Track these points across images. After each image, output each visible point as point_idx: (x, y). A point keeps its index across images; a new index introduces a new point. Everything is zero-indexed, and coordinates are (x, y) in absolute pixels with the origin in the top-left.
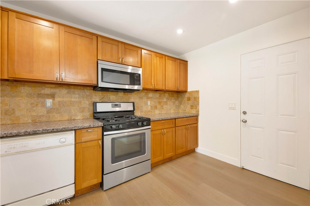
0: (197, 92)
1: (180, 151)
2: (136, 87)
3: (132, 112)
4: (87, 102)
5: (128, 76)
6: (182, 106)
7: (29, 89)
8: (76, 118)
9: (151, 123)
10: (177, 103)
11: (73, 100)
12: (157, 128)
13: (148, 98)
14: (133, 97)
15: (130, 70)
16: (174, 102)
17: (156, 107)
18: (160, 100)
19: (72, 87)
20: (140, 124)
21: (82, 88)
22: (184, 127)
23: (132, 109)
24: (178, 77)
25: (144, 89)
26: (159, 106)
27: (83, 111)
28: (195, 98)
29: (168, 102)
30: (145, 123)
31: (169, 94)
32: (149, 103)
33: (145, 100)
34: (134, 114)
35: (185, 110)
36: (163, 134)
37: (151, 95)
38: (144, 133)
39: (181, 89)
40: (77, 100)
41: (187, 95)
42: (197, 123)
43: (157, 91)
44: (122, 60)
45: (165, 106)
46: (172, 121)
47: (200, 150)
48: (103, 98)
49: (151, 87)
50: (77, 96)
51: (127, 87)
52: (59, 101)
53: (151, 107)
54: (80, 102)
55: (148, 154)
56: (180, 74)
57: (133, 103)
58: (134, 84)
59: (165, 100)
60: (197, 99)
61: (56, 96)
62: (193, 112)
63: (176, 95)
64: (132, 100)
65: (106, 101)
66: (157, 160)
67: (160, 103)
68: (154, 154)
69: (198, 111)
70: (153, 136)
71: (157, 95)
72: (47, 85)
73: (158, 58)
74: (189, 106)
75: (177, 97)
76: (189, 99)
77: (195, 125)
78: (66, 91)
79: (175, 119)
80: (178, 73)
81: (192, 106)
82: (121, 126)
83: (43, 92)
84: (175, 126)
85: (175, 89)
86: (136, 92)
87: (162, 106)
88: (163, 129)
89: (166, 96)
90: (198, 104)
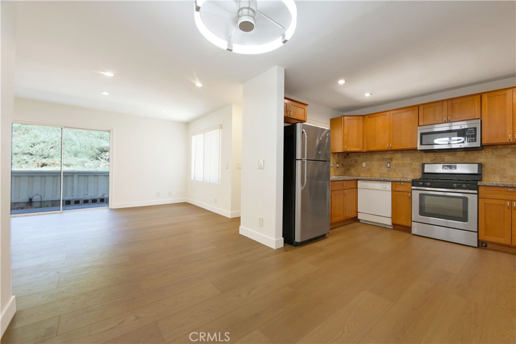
3: (477, 175)
4: (418, 164)
7: (378, 155)
8: (408, 177)
11: (405, 162)
19: (405, 151)
21: (413, 151)
23: (477, 172)
27: (414, 172)
40: (409, 162)
48: (435, 159)
50: (409, 158)
51: (453, 146)
52: (395, 164)
54: (411, 164)
57: (481, 164)
61: (393, 160)
64: (478, 161)
65: (438, 162)
72: (388, 152)
78: (401, 155)
83: (385, 157)
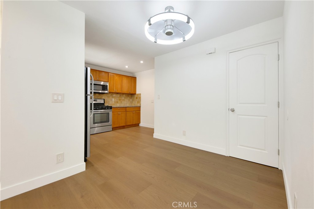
0: (140, 94)
1: (129, 124)
2: (106, 92)
3: (103, 104)
5: (101, 86)
6: (134, 102)
9: (112, 108)
10: (131, 100)
12: (116, 111)
13: (113, 97)
14: (104, 97)
15: (102, 83)
16: (129, 100)
17: (117, 102)
18: (120, 99)
20: (106, 108)
22: (131, 112)
23: (103, 103)
24: (130, 86)
25: (110, 93)
26: (119, 102)
28: (139, 98)
29: (125, 100)
30: (109, 108)
31: (126, 95)
32: (113, 100)
33: (111, 98)
34: (104, 105)
35: (135, 104)
36: (119, 114)
37: (114, 95)
38: (109, 113)
39: (132, 92)
41: (136, 96)
42: (140, 110)
43: (118, 93)
44: (98, 79)
45: (123, 102)
46: (124, 108)
47: (141, 124)
49: (114, 91)
51: (100, 92)
53: (115, 102)
55: (110, 122)
56: (131, 85)
57: (104, 99)
58: (104, 90)
59: (123, 98)
60: (140, 98)
62: (138, 105)
63: (131, 96)
64: (103, 98)
66: (115, 126)
67: (120, 100)
68: (114, 122)
69: (140, 104)
70: (114, 115)
71: (118, 95)
73: (118, 77)
74: (137, 102)
75: (131, 97)
76: (137, 98)
77: (139, 111)
79: (126, 107)
80: (130, 84)
81: (138, 102)
82: (98, 108)
84: (125, 111)
85: (128, 93)
86: (106, 94)
87: (121, 102)
88: (119, 112)
89: (124, 96)
90: (141, 101)
